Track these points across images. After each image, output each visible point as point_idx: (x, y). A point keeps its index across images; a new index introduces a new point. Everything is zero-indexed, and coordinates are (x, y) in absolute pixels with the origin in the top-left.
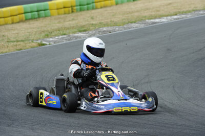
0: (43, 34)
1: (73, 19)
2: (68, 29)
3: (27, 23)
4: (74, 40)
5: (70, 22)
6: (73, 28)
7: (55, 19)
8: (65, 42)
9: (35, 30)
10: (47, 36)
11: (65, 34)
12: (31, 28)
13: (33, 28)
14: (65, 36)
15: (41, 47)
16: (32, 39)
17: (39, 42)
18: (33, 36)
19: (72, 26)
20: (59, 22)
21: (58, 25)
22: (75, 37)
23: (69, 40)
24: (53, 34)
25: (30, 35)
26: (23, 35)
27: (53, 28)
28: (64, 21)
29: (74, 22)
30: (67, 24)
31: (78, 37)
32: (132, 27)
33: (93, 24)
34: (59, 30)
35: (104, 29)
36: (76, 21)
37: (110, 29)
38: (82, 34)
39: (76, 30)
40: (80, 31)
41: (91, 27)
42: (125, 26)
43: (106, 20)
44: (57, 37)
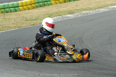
0: (47, 16)
2: (62, 12)
3: (38, 9)
4: (66, 19)
5: (64, 8)
6: (65, 12)
7: (54, 7)
8: (60, 20)
9: (42, 13)
11: (60, 16)
12: (40, 12)
13: (41, 12)
14: (60, 17)
16: (40, 18)
18: (41, 17)
19: (64, 10)
21: (56, 10)
22: (66, 17)
23: (63, 19)
24: (53, 15)
25: (39, 16)
26: (35, 16)
27: (53, 12)
28: (60, 8)
29: (66, 8)
30: (61, 9)
31: (67, 17)
32: (100, 11)
33: (77, 9)
34: (57, 13)
35: (84, 12)
36: (67, 8)
37: (87, 12)
38: (70, 16)
39: (67, 13)
40: (70, 14)
41: (76, 11)
42: (96, 10)
43: (85, 7)
44: (55, 18)
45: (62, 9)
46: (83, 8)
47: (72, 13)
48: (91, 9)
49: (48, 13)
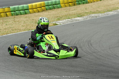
0: (56, 18)
1: (75, 10)
2: (71, 15)
3: (48, 12)
4: (75, 22)
5: (73, 11)
7: (64, 9)
8: (69, 23)
9: (52, 16)
10: (59, 20)
11: (69, 18)
12: (50, 15)
14: (69, 20)
15: (55, 26)
17: (54, 23)
18: (50, 20)
19: (74, 13)
20: (66, 11)
21: (65, 13)
22: (75, 20)
23: (72, 22)
24: (62, 18)
27: (62, 15)
28: (69, 11)
29: (75, 11)
31: (77, 20)
32: (109, 14)
33: (86, 12)
34: (66, 16)
35: (93, 15)
36: (77, 11)
37: (96, 15)
38: (79, 18)
39: (76, 16)
40: (79, 17)
41: (85, 14)
42: (105, 13)
43: (94, 10)
44: (64, 20)
45: (71, 12)
46: (92, 11)
47: (81, 16)
48: (100, 12)
49: (58, 15)
